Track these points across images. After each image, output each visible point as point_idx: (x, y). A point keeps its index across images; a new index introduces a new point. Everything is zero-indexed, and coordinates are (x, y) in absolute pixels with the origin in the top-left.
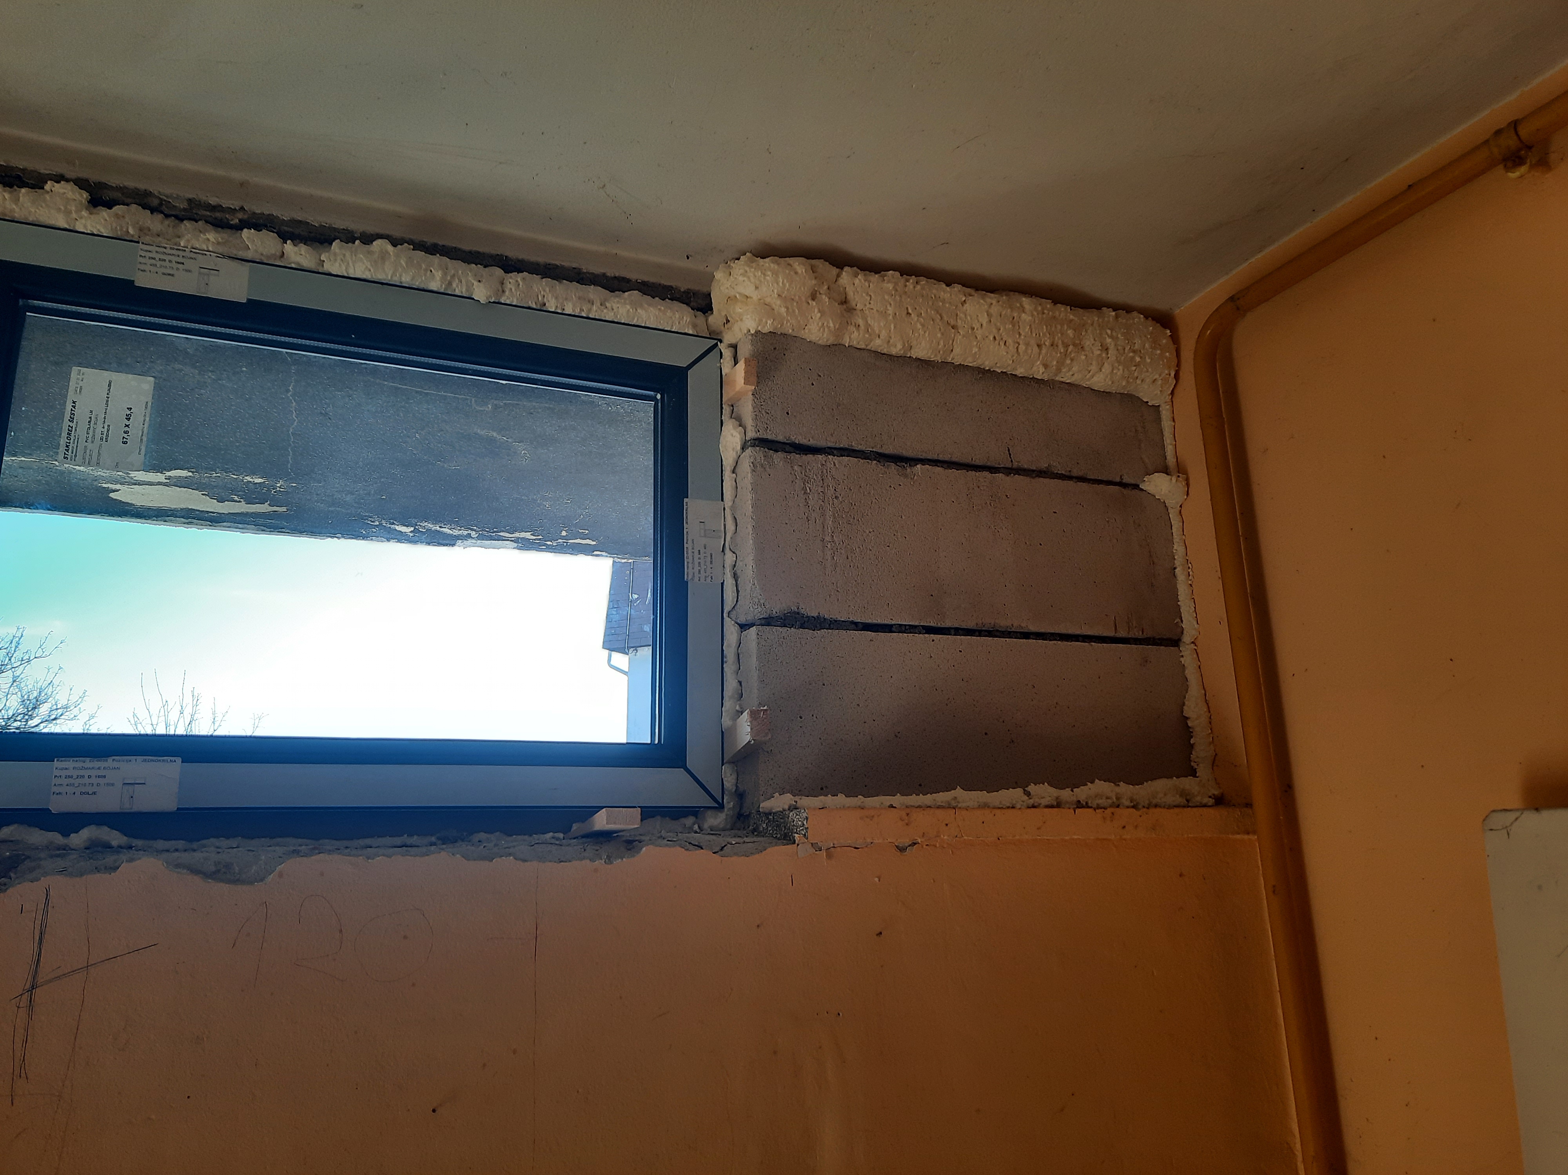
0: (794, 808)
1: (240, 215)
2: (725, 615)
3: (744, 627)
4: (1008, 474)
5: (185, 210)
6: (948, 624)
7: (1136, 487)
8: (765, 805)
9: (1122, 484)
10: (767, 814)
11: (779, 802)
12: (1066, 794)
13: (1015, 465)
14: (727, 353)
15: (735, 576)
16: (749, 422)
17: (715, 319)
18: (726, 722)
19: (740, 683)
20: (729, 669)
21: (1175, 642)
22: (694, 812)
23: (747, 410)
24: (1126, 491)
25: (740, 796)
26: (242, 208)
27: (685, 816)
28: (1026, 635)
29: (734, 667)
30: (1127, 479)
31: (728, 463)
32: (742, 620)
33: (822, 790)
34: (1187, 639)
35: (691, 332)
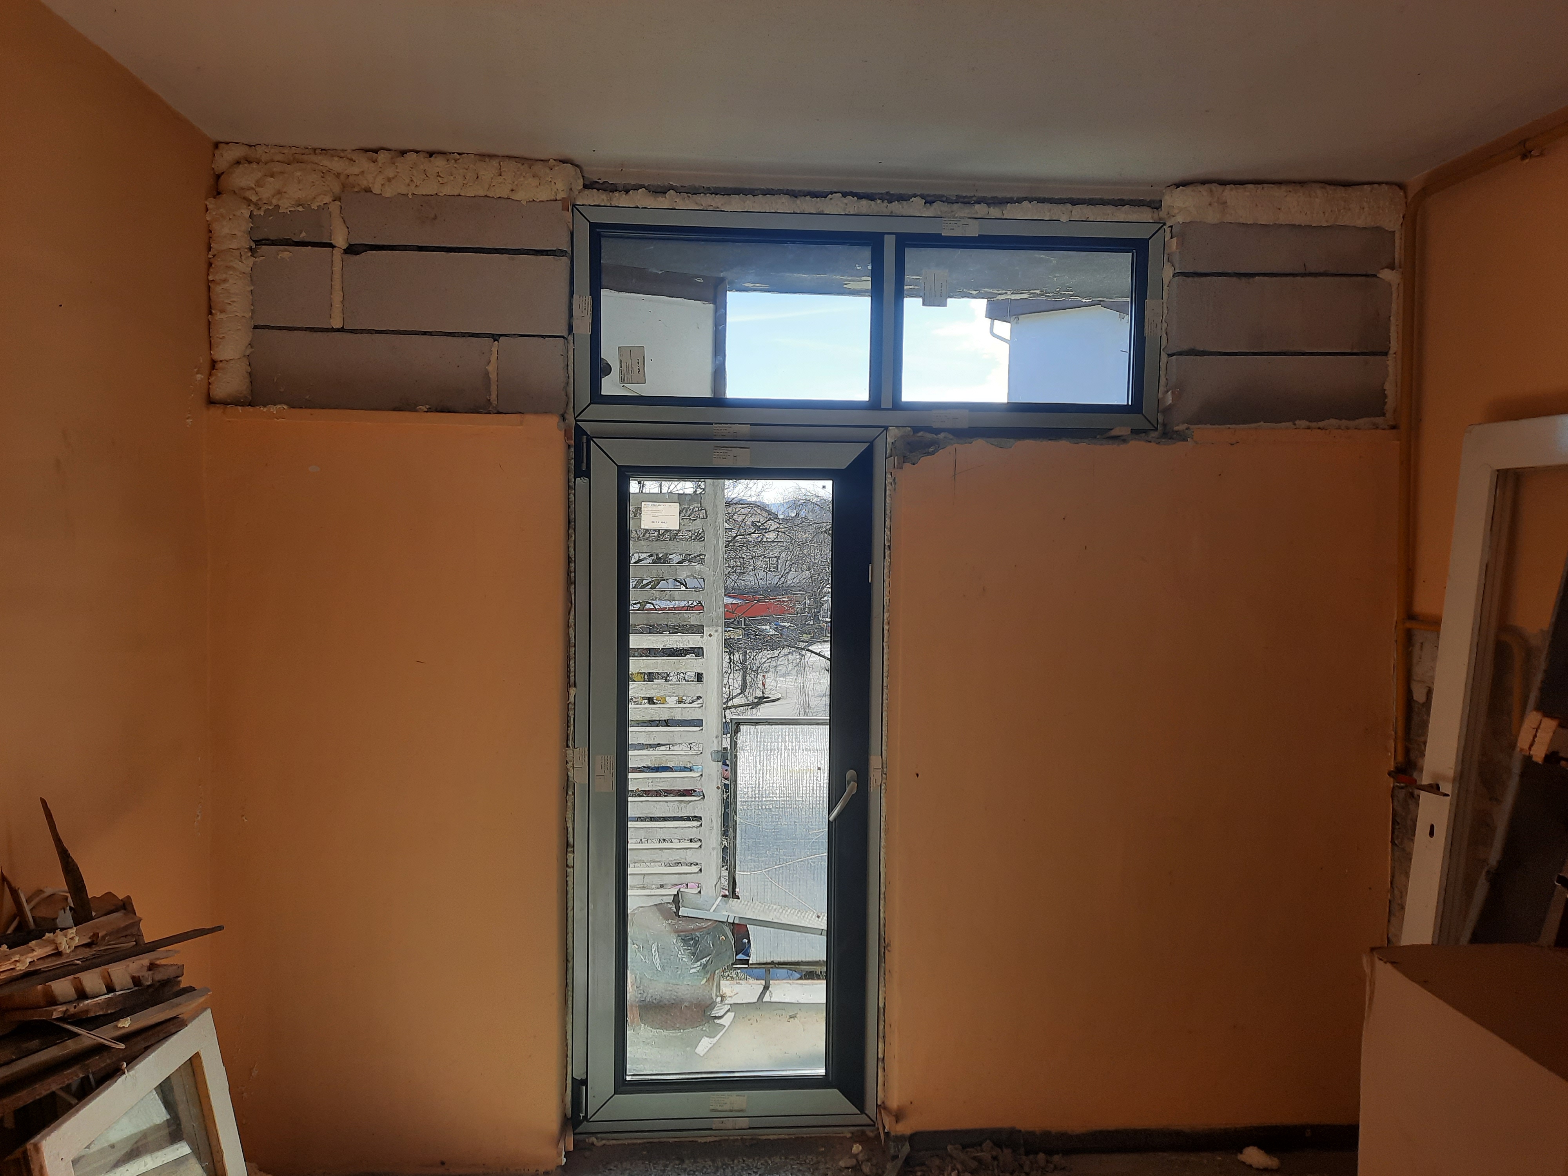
0: (1187, 429)
1: (974, 199)
2: (1161, 350)
3: (1170, 355)
4: (1302, 277)
5: (955, 200)
6: (1264, 350)
7: (1375, 276)
8: (1176, 428)
9: (1367, 275)
10: (1177, 431)
11: (1181, 427)
12: (1314, 424)
13: (1307, 271)
14: (1168, 230)
15: (1166, 334)
16: (1177, 265)
17: (1163, 214)
18: (1160, 395)
19: (1167, 379)
20: (1162, 373)
21: (1386, 354)
22: (1145, 431)
23: (1176, 258)
24: (1368, 279)
25: (1164, 425)
26: (974, 196)
27: (1141, 433)
28: (1304, 354)
29: (1165, 373)
30: (1370, 272)
31: (1166, 282)
32: (1169, 353)
33: (1200, 423)
34: (1391, 352)
35: (1151, 221)
